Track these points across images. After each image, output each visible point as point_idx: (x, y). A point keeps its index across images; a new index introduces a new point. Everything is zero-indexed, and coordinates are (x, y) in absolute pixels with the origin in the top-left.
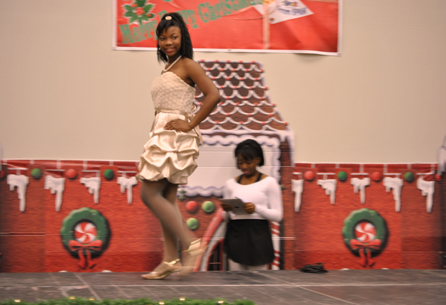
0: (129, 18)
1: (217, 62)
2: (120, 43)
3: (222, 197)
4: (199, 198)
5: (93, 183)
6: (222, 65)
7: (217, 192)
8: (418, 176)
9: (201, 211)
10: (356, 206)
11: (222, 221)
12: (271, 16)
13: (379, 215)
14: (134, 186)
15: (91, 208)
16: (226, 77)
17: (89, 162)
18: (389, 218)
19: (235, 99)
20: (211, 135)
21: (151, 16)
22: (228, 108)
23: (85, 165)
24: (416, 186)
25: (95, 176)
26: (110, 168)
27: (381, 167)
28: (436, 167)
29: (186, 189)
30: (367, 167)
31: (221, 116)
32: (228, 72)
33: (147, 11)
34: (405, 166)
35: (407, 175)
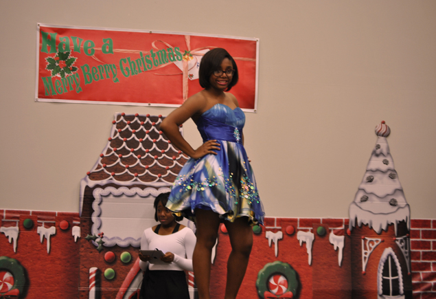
0: (52, 71)
1: (138, 116)
2: (42, 94)
3: (139, 248)
4: (117, 249)
5: (12, 233)
6: (142, 118)
7: (135, 243)
8: (330, 231)
9: (119, 262)
10: (269, 258)
11: (139, 271)
12: (190, 73)
13: (292, 268)
14: (51, 236)
15: (10, 258)
16: (145, 130)
17: (7, 212)
18: (301, 271)
19: (154, 152)
20: (130, 187)
21: (74, 69)
22: (147, 161)
23: (5, 214)
24: (328, 240)
25: (15, 226)
26: (30, 217)
27: (294, 221)
28: (347, 222)
29: (103, 240)
30: (281, 221)
31: (141, 169)
32: (148, 126)
33: (69, 65)
34: (317, 221)
35: (319, 229)
